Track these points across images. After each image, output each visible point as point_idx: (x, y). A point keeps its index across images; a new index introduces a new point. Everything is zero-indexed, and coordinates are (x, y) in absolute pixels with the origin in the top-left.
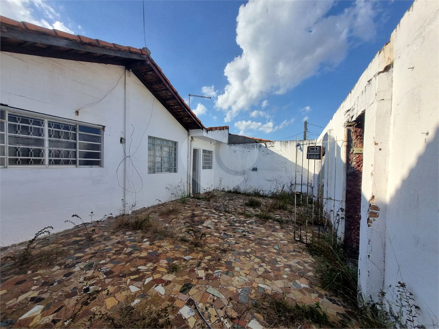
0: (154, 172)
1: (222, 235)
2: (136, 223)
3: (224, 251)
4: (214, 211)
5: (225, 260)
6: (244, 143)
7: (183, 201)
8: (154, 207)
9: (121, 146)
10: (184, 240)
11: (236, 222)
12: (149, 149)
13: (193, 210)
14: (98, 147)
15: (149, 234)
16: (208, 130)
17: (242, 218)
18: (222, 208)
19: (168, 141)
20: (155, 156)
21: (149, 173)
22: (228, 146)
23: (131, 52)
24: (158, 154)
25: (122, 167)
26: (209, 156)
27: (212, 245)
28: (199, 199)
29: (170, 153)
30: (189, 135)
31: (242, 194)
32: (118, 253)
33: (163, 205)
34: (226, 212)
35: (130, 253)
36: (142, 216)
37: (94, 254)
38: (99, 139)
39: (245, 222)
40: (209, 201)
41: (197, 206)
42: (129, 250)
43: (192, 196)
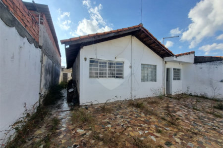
0: (144, 81)
1: (192, 123)
2: (137, 104)
3: (196, 134)
4: (183, 107)
5: (197, 139)
6: (210, 61)
7: (161, 98)
8: (144, 98)
9: (130, 69)
10: (163, 119)
11: (205, 117)
12: (142, 70)
13: (167, 104)
14: (122, 71)
15: (143, 111)
16: (177, 56)
17: (211, 116)
18: (190, 106)
19: (151, 65)
20: (144, 73)
21: (142, 81)
22: (194, 65)
23: (135, 28)
24: (146, 72)
25: (130, 78)
26: (178, 72)
27: (184, 127)
28: (171, 98)
29: (152, 71)
30: (163, 60)
31: (210, 99)
32: (132, 115)
33: (149, 98)
34: (194, 109)
35: (136, 117)
36: (140, 102)
37: (123, 113)
38: (122, 67)
39: (214, 119)
40: (179, 100)
41: (170, 102)
42: (136, 116)
43: (166, 95)
